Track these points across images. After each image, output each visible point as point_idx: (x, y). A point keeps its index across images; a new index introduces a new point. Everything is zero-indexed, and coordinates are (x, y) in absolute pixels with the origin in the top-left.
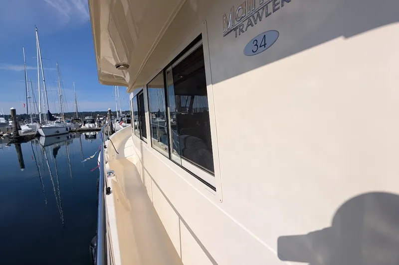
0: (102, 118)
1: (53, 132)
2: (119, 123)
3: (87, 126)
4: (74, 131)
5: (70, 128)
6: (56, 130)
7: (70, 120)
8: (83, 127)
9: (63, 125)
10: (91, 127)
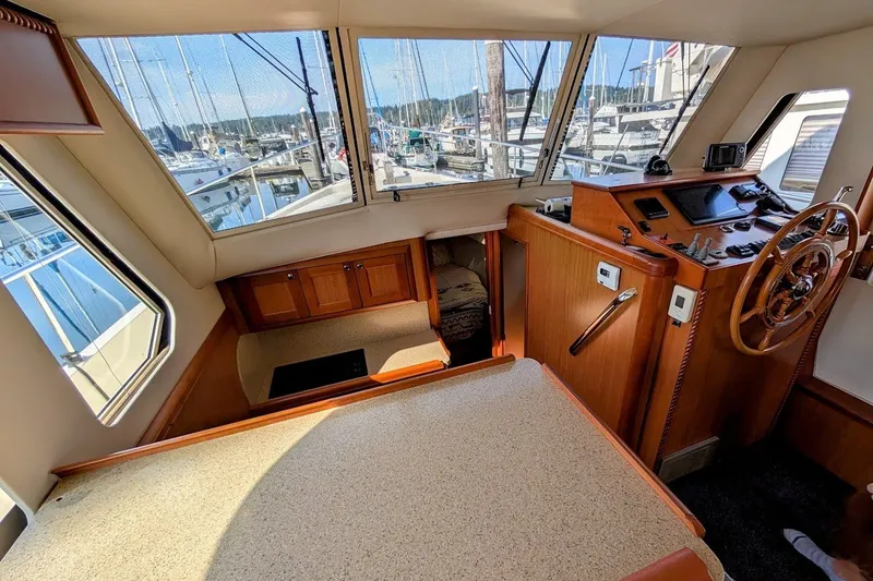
4: (243, 177)
5: (229, 169)
7: (232, 144)
8: (261, 164)
9: (210, 161)
10: (280, 162)
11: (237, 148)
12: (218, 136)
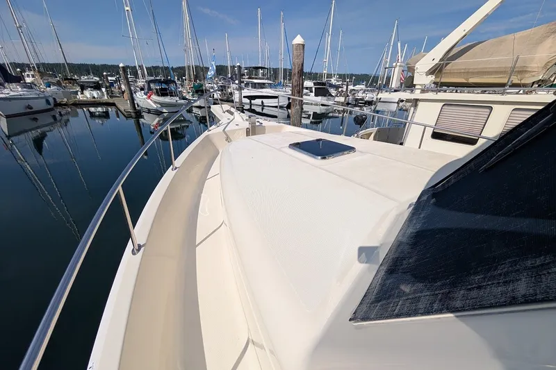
0: (114, 79)
1: (18, 108)
2: (145, 94)
3: (89, 94)
4: (65, 105)
5: (54, 99)
6: (26, 103)
7: (54, 80)
8: (80, 97)
9: (38, 92)
10: (96, 96)
11: (59, 84)
12: (42, 75)
